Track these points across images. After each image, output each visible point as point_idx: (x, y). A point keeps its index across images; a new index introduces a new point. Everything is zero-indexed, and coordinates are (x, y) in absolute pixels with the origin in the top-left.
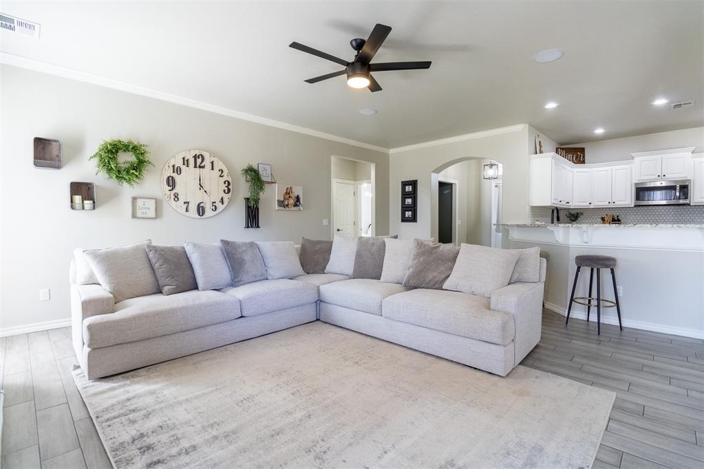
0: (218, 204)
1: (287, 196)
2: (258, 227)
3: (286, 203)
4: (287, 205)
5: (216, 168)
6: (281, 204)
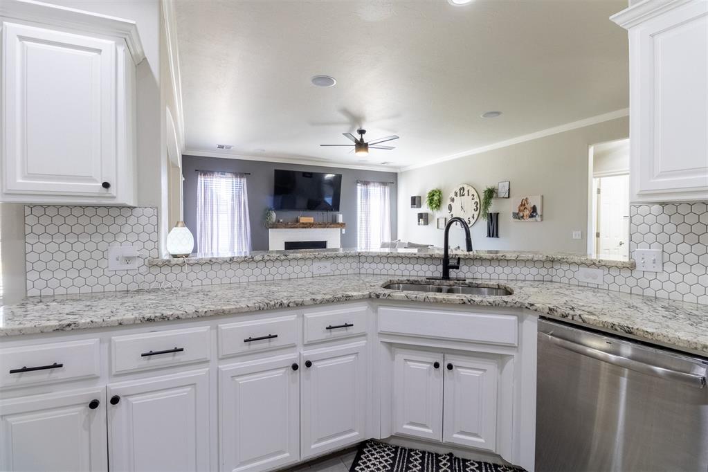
0: (471, 219)
1: (522, 208)
2: (497, 236)
3: (521, 215)
4: (522, 217)
5: (470, 194)
6: (516, 216)
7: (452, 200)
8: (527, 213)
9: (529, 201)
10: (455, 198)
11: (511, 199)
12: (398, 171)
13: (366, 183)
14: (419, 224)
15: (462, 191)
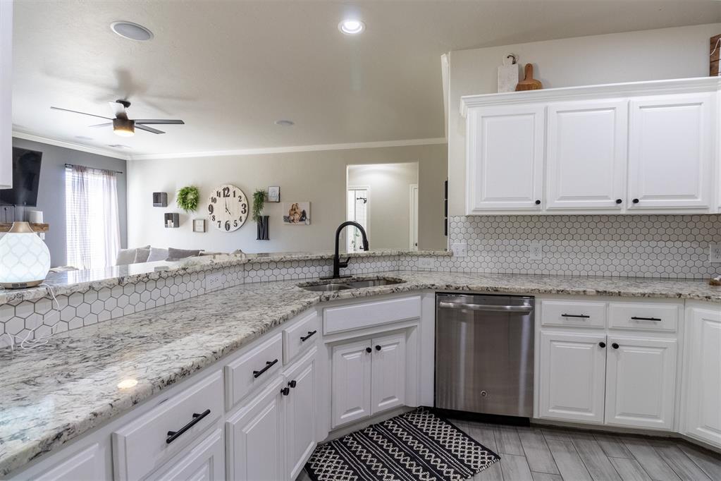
0: (238, 222)
1: (293, 212)
3: (292, 218)
4: (293, 221)
5: (237, 195)
6: (287, 219)
7: (214, 200)
8: (297, 217)
9: (299, 206)
10: (217, 198)
11: (282, 203)
12: (128, 158)
13: (81, 169)
14: (166, 226)
15: (226, 192)
